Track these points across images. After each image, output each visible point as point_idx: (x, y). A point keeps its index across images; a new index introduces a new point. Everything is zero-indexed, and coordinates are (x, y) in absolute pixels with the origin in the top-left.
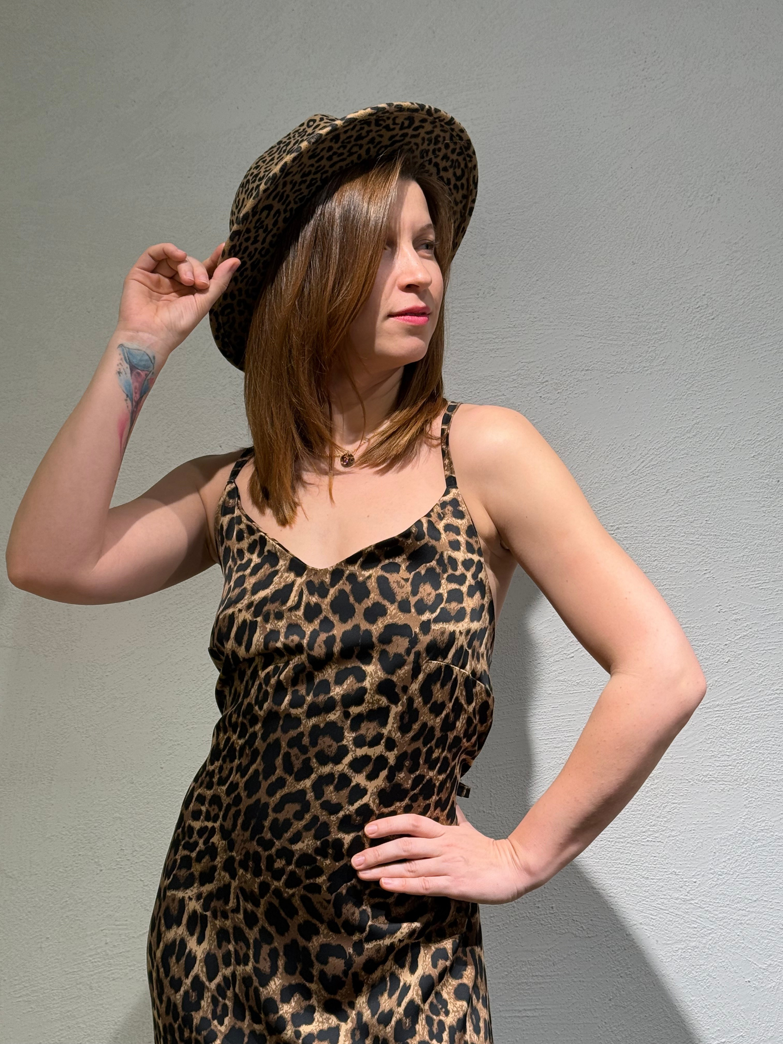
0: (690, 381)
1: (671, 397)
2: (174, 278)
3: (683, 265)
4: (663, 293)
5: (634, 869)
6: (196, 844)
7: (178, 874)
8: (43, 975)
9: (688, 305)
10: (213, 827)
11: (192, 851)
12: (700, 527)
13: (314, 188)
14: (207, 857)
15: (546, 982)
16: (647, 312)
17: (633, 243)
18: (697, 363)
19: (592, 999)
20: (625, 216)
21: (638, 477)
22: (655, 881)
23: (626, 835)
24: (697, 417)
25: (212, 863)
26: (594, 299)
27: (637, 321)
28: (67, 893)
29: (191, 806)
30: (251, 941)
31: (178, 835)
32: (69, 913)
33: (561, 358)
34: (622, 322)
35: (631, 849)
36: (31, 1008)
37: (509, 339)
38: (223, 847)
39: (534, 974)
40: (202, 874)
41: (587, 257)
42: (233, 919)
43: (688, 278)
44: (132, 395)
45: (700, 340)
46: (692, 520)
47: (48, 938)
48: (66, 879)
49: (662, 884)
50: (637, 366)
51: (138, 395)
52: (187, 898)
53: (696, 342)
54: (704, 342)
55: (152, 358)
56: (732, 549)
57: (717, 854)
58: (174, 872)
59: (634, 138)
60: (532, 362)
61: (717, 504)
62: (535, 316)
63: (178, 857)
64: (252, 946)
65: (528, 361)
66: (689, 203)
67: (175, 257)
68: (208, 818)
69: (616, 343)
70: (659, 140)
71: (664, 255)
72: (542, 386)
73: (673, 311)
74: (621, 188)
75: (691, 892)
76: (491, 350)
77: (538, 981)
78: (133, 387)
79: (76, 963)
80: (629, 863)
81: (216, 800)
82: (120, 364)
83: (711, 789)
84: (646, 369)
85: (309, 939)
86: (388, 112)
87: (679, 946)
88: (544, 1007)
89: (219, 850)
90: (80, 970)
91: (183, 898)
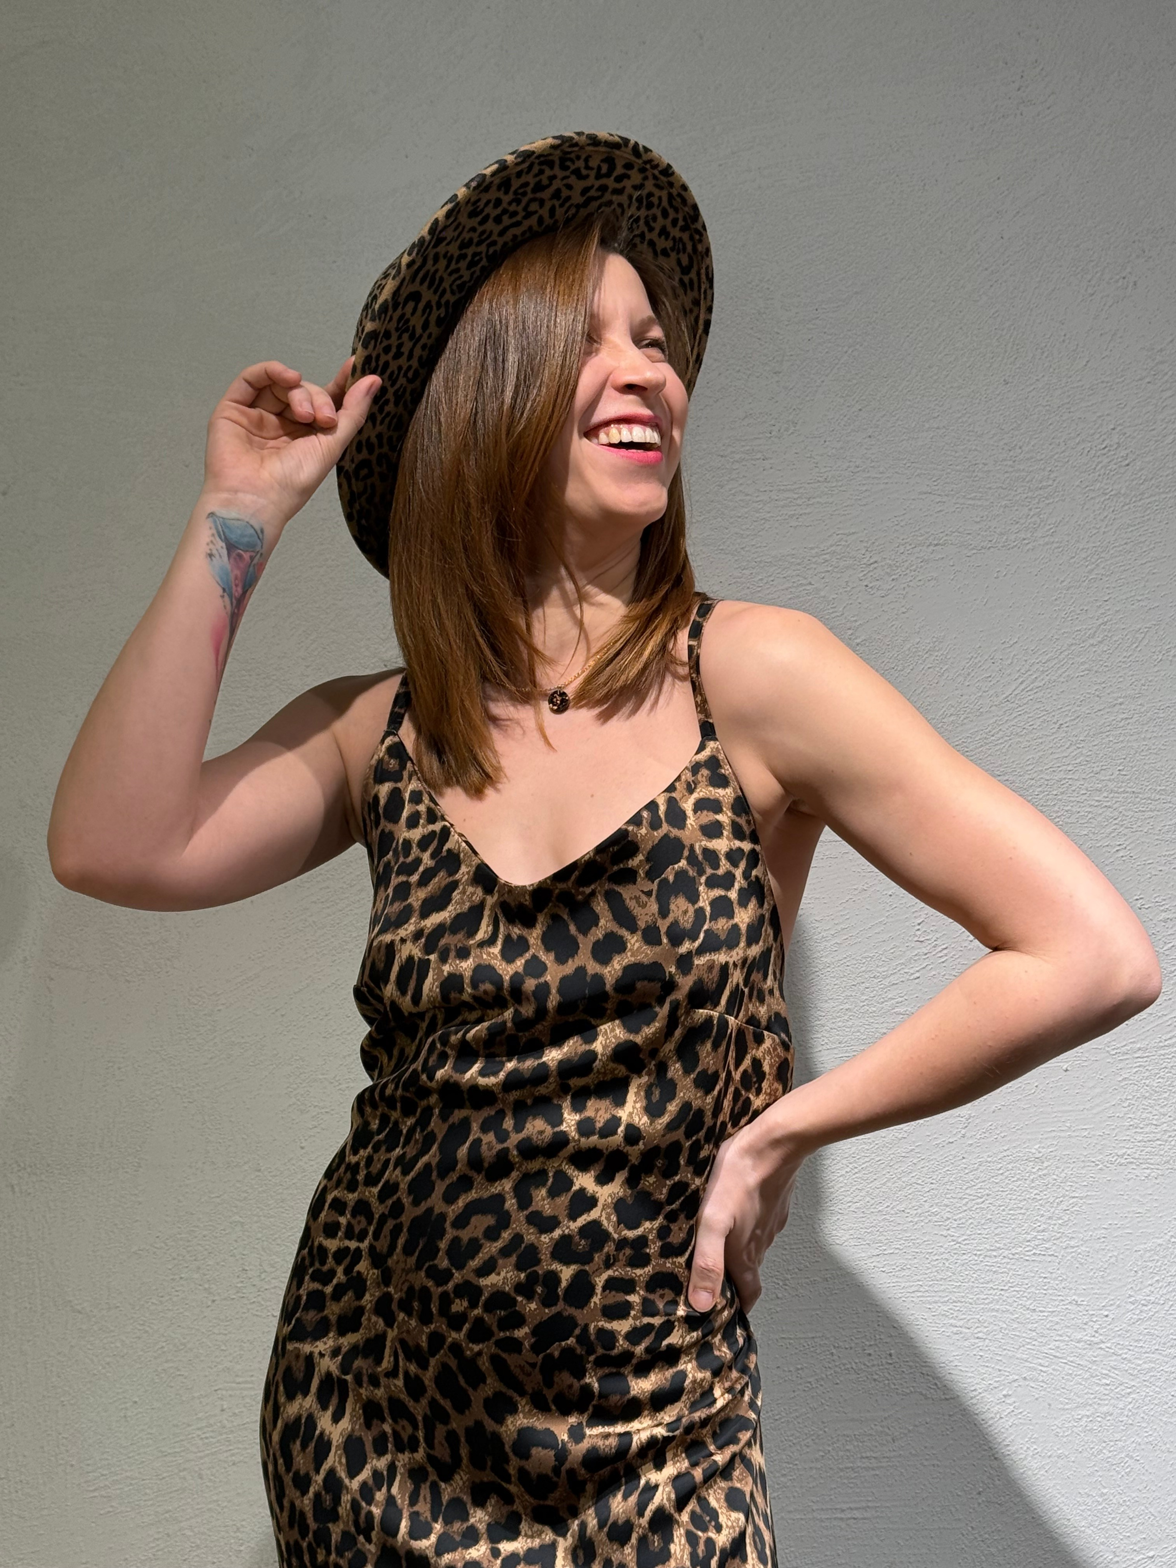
0: (1093, 560)
1: (1064, 584)
2: (284, 412)
3: (1080, 384)
4: (1051, 427)
5: (1014, 1296)
6: (332, 1273)
7: (304, 1317)
8: (129, 1458)
9: (1089, 445)
10: (358, 1249)
11: (325, 1284)
12: (1109, 780)
13: (477, 269)
14: (350, 1294)
15: (882, 1467)
16: (1028, 456)
17: (1006, 352)
18: (1104, 533)
19: (951, 1492)
20: (993, 311)
21: (1014, 705)
22: (1046, 1314)
23: (1002, 1246)
24: (1102, 614)
25: (357, 1303)
26: (947, 438)
27: (1011, 469)
28: (164, 1336)
29: (323, 1215)
30: (420, 1418)
31: (303, 1259)
32: (166, 1365)
33: (897, 528)
34: (989, 471)
35: (1008, 1266)
36: (112, 1506)
37: (818, 499)
38: (374, 1280)
39: (864, 1455)
40: (341, 1319)
41: (936, 374)
42: (387, 1387)
43: (1090, 404)
44: (230, 588)
45: (1107, 497)
46: (1099, 769)
47: (136, 1402)
48: (162, 1314)
49: (1056, 1319)
50: (1013, 537)
51: (240, 590)
52: (316, 1355)
53: (1102, 500)
54: (1115, 500)
55: (259, 532)
56: (1159, 813)
57: (1140, 1273)
58: (298, 1315)
59: (1006, 192)
60: (853, 533)
61: (1135, 745)
62: (857, 464)
63: (303, 1292)
64: (421, 1425)
65: (847, 531)
66: (1090, 291)
67: (285, 381)
68: (349, 1235)
69: (979, 503)
70: (1043, 195)
71: (1051, 370)
72: (868, 569)
73: (1067, 454)
74: (986, 269)
75: (1101, 1331)
76: (792, 516)
77: (870, 1466)
78: (232, 577)
79: (178, 1439)
80: (1006, 1288)
81: (362, 1208)
82: (212, 542)
83: (1129, 1176)
84: (1026, 542)
85: (501, 1421)
86: (576, 145)
87: (1083, 1413)
88: (878, 1505)
89: (368, 1283)
90: (183, 1451)
91: (311, 1353)
